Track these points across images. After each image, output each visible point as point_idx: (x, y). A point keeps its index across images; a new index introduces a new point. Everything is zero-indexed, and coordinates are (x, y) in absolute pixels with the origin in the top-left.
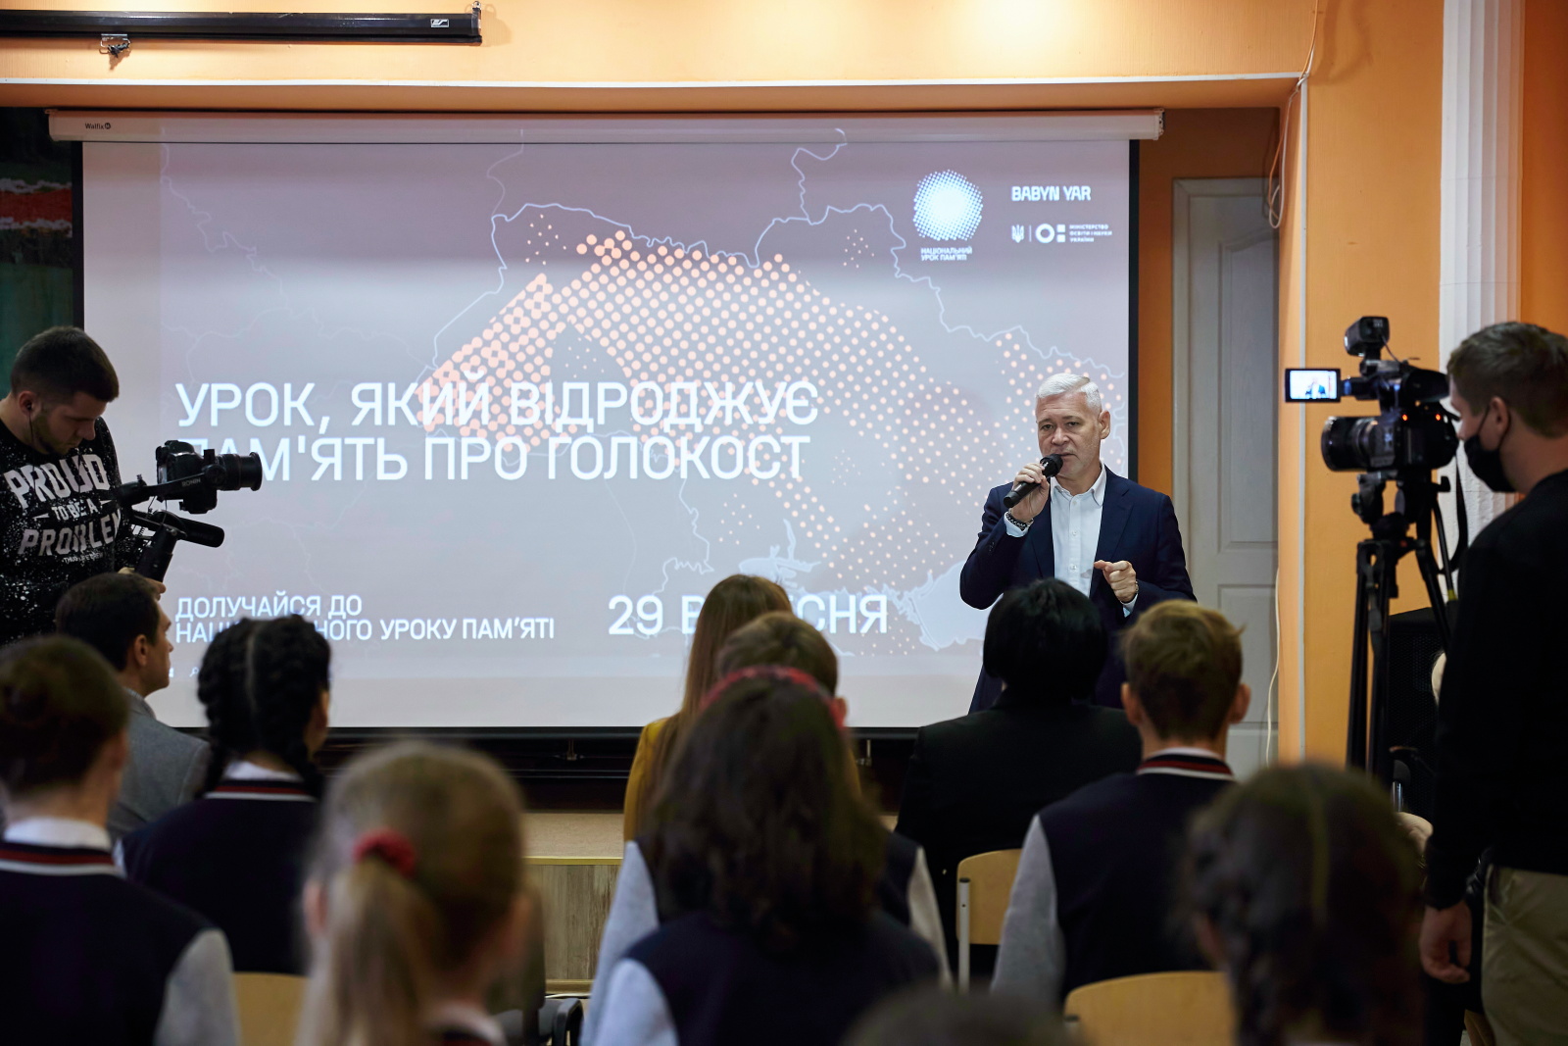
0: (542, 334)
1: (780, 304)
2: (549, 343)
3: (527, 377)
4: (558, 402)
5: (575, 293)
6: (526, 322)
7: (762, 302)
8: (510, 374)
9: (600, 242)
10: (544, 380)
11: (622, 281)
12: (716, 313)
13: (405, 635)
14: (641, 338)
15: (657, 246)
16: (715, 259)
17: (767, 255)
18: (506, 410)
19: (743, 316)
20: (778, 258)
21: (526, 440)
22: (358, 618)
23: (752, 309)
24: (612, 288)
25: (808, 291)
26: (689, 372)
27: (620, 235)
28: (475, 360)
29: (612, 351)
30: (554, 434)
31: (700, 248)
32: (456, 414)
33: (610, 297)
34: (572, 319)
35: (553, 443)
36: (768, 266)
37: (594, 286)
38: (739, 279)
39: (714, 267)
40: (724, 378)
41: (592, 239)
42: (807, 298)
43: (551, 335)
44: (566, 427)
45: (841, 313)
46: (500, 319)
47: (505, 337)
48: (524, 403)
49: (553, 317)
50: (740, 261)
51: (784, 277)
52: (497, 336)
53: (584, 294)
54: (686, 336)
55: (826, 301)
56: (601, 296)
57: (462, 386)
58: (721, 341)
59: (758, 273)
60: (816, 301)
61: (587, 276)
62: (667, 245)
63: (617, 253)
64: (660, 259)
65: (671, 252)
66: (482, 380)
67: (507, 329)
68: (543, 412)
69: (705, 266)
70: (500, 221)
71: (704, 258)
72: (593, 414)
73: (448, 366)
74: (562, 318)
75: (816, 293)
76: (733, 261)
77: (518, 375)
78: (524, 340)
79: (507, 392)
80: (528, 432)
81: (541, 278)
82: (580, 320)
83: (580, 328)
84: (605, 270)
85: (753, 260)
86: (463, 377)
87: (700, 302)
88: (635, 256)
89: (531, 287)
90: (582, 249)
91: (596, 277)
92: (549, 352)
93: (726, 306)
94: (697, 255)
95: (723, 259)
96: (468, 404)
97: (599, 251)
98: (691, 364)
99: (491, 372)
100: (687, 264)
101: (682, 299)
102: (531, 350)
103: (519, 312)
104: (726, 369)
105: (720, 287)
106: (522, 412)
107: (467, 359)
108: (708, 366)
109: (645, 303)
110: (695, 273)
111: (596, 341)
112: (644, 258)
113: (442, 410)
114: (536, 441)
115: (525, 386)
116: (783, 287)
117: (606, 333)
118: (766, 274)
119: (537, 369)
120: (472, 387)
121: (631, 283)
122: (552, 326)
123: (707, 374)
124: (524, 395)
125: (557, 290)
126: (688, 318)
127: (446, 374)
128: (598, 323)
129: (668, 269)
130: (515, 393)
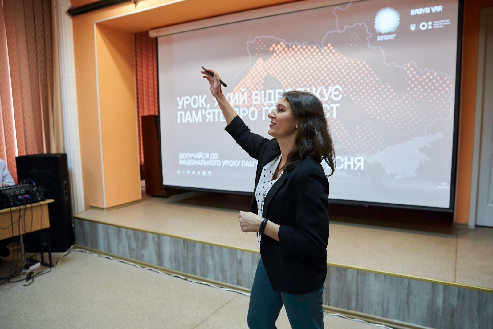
0: (261, 76)
1: (330, 60)
2: (263, 79)
3: (257, 90)
4: (265, 97)
5: (269, 63)
6: (256, 73)
7: (324, 60)
8: (252, 89)
9: (276, 46)
10: (261, 90)
11: (282, 58)
12: (310, 65)
13: (228, 165)
14: (288, 75)
15: (292, 45)
16: (309, 47)
17: (326, 45)
18: (251, 100)
19: (318, 65)
20: (329, 45)
21: (257, 108)
22: (217, 159)
23: (321, 63)
24: (280, 60)
25: (339, 55)
26: (302, 85)
27: (282, 43)
28: (244, 85)
29: (280, 80)
30: (264, 106)
31: (305, 44)
32: (239, 102)
33: (279, 63)
34: (269, 71)
35: (264, 109)
36: (326, 48)
37: (275, 60)
38: (317, 54)
39: (309, 50)
40: (313, 86)
41: (274, 46)
42: (339, 58)
43: (263, 76)
44: (267, 104)
45: (350, 62)
46: (250, 73)
47: (251, 78)
48: (256, 97)
49: (264, 71)
50: (317, 47)
51: (331, 51)
52: (249, 78)
53: (272, 63)
54: (301, 73)
55: (345, 58)
56: (277, 63)
57: (240, 93)
58: (311, 74)
59: (323, 51)
60: (341, 58)
61: (273, 57)
62: (295, 45)
63: (281, 49)
64: (293, 50)
65: (296, 47)
66: (245, 91)
67: (251, 75)
68: (261, 100)
69: (307, 50)
70: (249, 43)
71: (306, 48)
72: (275, 100)
73: (237, 88)
74: (266, 71)
75: (341, 55)
76: (315, 47)
77: (255, 89)
78: (256, 78)
79: (252, 94)
80: (257, 106)
81: (260, 59)
82: (271, 71)
83: (271, 73)
84: (278, 55)
85: (321, 46)
86: (241, 91)
87: (305, 62)
88: (286, 49)
89: (258, 62)
90: (271, 49)
91: (275, 57)
92: (263, 82)
93: (313, 62)
94: (304, 47)
95: (312, 47)
96: (242, 98)
97: (276, 49)
98: (302, 82)
99: (248, 89)
100: (301, 50)
101: (300, 62)
102: (258, 81)
103: (254, 70)
104: (313, 83)
105: (311, 56)
106: (256, 100)
107: (241, 85)
108: (308, 82)
109: (289, 64)
110: (304, 53)
111: (275, 77)
112: (289, 50)
113: (235, 101)
114: (259, 109)
115: (257, 92)
116: (331, 54)
117: (278, 74)
118: (325, 51)
119: (259, 87)
120: (243, 93)
121: (285, 58)
122: (263, 73)
123: (307, 85)
124: (256, 95)
125: (265, 62)
126: (302, 67)
127: (236, 90)
128: (276, 71)
129: (296, 52)
130: (254, 94)
